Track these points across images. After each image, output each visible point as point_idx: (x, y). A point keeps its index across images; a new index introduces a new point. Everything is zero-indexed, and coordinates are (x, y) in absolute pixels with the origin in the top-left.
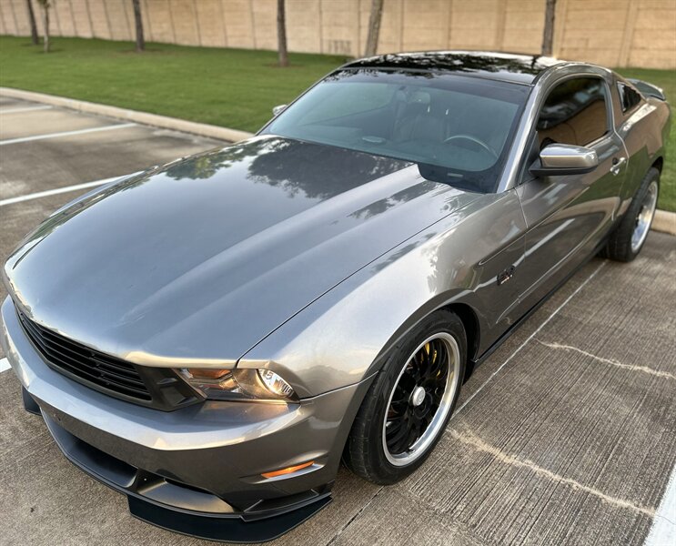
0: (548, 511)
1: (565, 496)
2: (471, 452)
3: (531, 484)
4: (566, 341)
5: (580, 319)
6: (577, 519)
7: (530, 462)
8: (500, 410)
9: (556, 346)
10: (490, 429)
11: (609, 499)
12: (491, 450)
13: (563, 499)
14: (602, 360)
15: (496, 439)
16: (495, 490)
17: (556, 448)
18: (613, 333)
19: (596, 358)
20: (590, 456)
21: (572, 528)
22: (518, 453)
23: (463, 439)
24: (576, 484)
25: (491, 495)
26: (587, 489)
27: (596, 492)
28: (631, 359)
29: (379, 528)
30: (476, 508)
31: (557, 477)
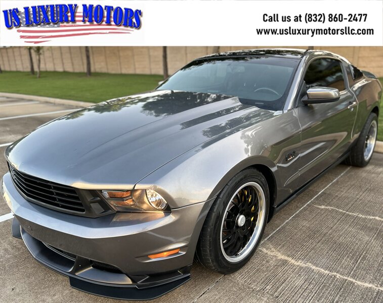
0: (322, 289)
1: (332, 281)
2: (274, 259)
3: (311, 276)
4: (329, 204)
5: (336, 194)
6: (340, 293)
7: (310, 264)
8: (291, 239)
9: (323, 207)
10: (285, 248)
11: (359, 283)
12: (286, 258)
13: (331, 283)
14: (351, 214)
15: (289, 253)
16: (289, 278)
17: (326, 257)
18: (356, 201)
19: (347, 213)
20: (346, 261)
21: (337, 298)
22: (303, 260)
23: (269, 253)
24: (338, 276)
25: (287, 281)
26: (346, 278)
27: (351, 280)
28: (368, 213)
29: (220, 298)
30: (278, 288)
31: (327, 272)
